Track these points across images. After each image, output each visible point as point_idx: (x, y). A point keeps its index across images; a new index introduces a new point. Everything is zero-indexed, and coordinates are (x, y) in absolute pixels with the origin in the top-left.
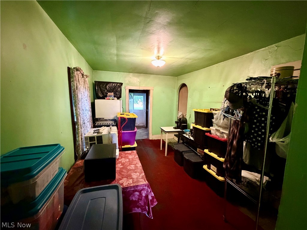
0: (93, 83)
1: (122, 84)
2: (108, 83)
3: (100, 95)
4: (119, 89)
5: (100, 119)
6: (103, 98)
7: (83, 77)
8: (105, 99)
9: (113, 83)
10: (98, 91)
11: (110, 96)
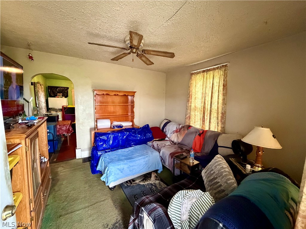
0: (46, 87)
1: (68, 88)
2: (58, 87)
3: (52, 95)
4: (66, 91)
5: (52, 108)
6: (54, 97)
7: (41, 86)
8: (55, 97)
9: (62, 87)
10: (50, 93)
11: (59, 96)
